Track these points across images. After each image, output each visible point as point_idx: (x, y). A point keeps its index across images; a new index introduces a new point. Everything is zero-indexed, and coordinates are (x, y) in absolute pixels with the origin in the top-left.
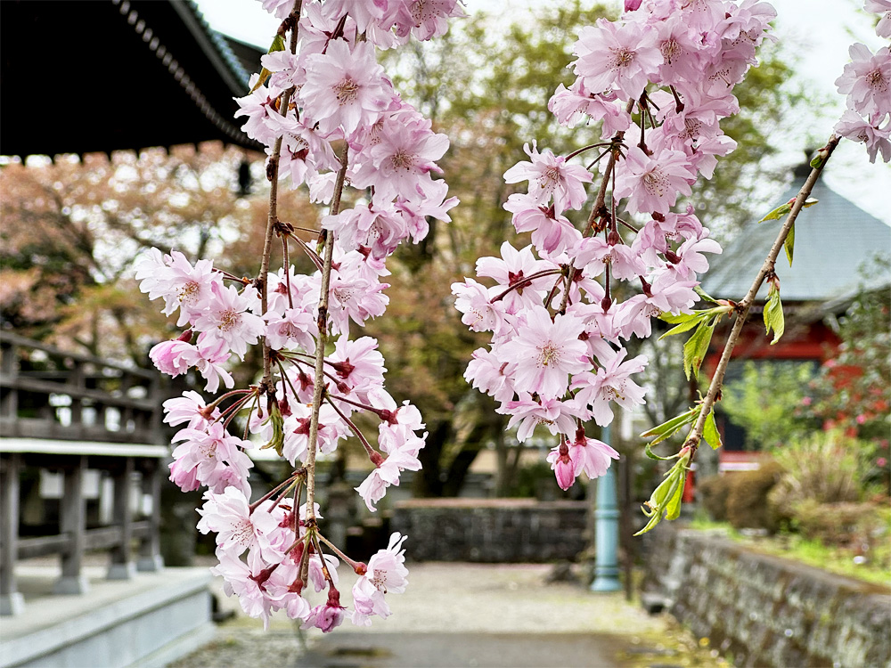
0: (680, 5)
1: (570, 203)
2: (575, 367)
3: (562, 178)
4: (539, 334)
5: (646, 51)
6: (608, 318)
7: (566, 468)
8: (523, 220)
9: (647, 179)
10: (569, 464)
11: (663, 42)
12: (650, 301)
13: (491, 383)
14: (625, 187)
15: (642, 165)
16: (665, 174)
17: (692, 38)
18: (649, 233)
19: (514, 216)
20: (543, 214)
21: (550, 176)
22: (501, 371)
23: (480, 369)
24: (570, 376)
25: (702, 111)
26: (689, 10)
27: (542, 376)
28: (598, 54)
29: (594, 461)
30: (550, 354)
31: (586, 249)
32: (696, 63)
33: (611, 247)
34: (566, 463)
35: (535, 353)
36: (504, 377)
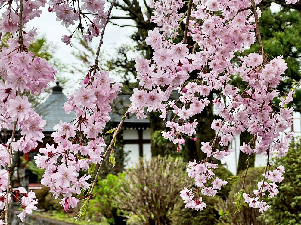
0: (100, 84)
1: (71, 135)
2: (73, 179)
3: (69, 129)
4: (63, 170)
5: (91, 96)
6: (78, 165)
7: (67, 206)
8: (57, 140)
9: (92, 130)
10: (68, 204)
11: (96, 93)
12: (90, 160)
13: (49, 184)
14: (87, 131)
15: (91, 126)
16: (96, 128)
17: (103, 93)
18: (92, 143)
19: (54, 138)
20: (62, 138)
21: (66, 129)
22: (51, 181)
23: (46, 180)
24: (71, 182)
25: (105, 111)
26: (102, 85)
27: (63, 182)
28: (79, 96)
29: (73, 203)
30: (66, 176)
31: (75, 148)
32: (103, 98)
33: (81, 147)
34: (67, 204)
35: (62, 176)
36: (52, 182)
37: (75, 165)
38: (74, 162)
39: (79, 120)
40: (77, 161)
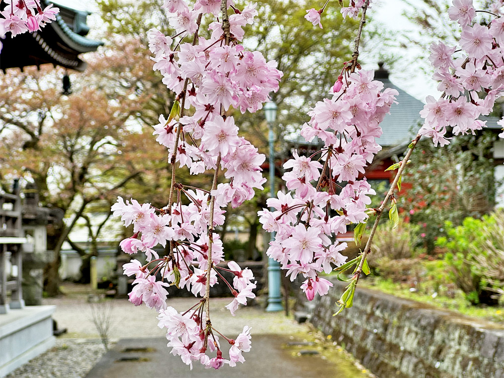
0: (358, 92)
1: (312, 177)
2: (316, 249)
3: (309, 167)
4: (300, 235)
5: (344, 112)
6: (328, 225)
7: (311, 292)
8: (291, 185)
9: (347, 167)
10: (312, 290)
11: (351, 107)
12: (347, 218)
13: (279, 256)
14: (337, 171)
15: (344, 161)
16: (354, 164)
17: (364, 106)
18: (347, 189)
19: (287, 183)
20: (300, 181)
21: (304, 166)
22: (283, 251)
23: (274, 250)
24: (314, 253)
25: (368, 136)
26: (362, 94)
27: (301, 253)
28: (324, 113)
29: (322, 287)
30: (305, 243)
31: (321, 198)
32: (365, 116)
33: (330, 196)
34: (311, 289)
35: (299, 243)
36: (284, 254)
37: (324, 225)
38: (323, 220)
39: (327, 152)
40: (326, 219)
